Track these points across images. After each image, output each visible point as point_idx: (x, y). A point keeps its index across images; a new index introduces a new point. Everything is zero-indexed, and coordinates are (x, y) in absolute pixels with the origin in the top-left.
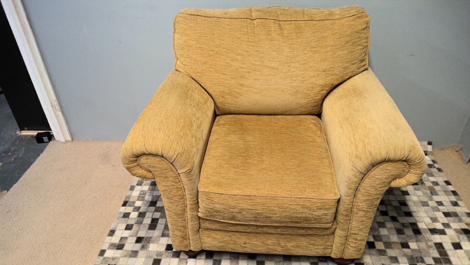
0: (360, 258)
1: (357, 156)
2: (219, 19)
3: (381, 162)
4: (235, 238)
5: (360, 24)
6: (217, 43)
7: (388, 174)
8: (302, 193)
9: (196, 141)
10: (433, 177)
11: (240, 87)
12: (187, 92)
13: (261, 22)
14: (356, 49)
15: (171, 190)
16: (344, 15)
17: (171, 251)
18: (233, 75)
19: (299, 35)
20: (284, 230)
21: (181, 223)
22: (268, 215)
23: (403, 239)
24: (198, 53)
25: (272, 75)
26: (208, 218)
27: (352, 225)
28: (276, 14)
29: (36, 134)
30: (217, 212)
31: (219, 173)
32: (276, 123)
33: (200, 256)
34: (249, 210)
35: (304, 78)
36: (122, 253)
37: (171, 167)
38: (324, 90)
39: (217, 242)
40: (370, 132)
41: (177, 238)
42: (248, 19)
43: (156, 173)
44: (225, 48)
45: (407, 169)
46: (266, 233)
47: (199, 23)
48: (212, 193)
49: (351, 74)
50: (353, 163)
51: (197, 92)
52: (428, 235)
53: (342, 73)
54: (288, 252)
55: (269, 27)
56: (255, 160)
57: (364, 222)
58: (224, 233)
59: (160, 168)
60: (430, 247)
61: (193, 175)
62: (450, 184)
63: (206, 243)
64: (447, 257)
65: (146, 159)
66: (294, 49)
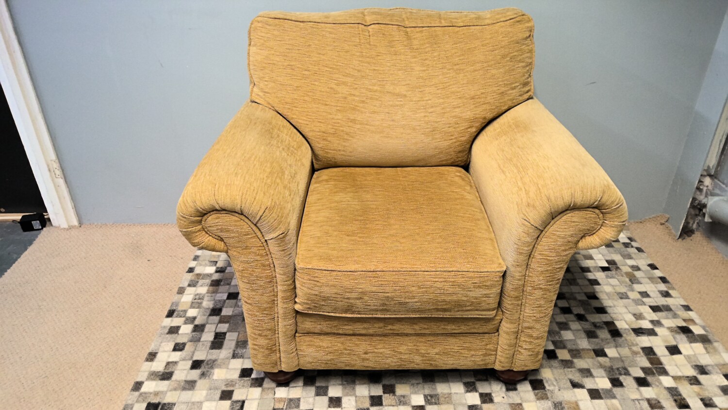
0: (537, 369)
1: (528, 204)
2: (317, 24)
3: (564, 210)
4: (350, 345)
5: (520, 32)
6: (315, 59)
7: (574, 229)
8: (451, 264)
9: (290, 195)
10: (631, 260)
11: (350, 124)
12: (271, 130)
13: (379, 29)
14: (515, 67)
15: (254, 269)
16: (497, 19)
17: (248, 378)
18: (340, 107)
19: (435, 46)
20: (425, 326)
21: (267, 323)
22: (402, 299)
23: (595, 343)
24: (287, 74)
25: (397, 106)
26: (311, 312)
27: (525, 314)
28: (400, 18)
29: (20, 217)
30: (326, 299)
31: (326, 243)
32: (405, 177)
33: (294, 382)
34: (374, 292)
35: (443, 108)
36: (170, 385)
37: (254, 231)
38: (473, 127)
39: (324, 354)
40: (545, 171)
41: (261, 350)
42: (360, 25)
43: (231, 241)
44: (326, 67)
45: (600, 220)
46: (398, 335)
47: (287, 31)
48: (318, 270)
49: (510, 104)
50: (523, 214)
51: (285, 131)
52: (632, 337)
53: (497, 101)
54: (431, 365)
55: (391, 35)
56: (378, 225)
57: (542, 307)
58: (333, 338)
59: (237, 232)
60: (635, 353)
61: (288, 243)
62: (657, 268)
63: (306, 357)
64: (661, 366)
65: (217, 218)
66: (429, 67)
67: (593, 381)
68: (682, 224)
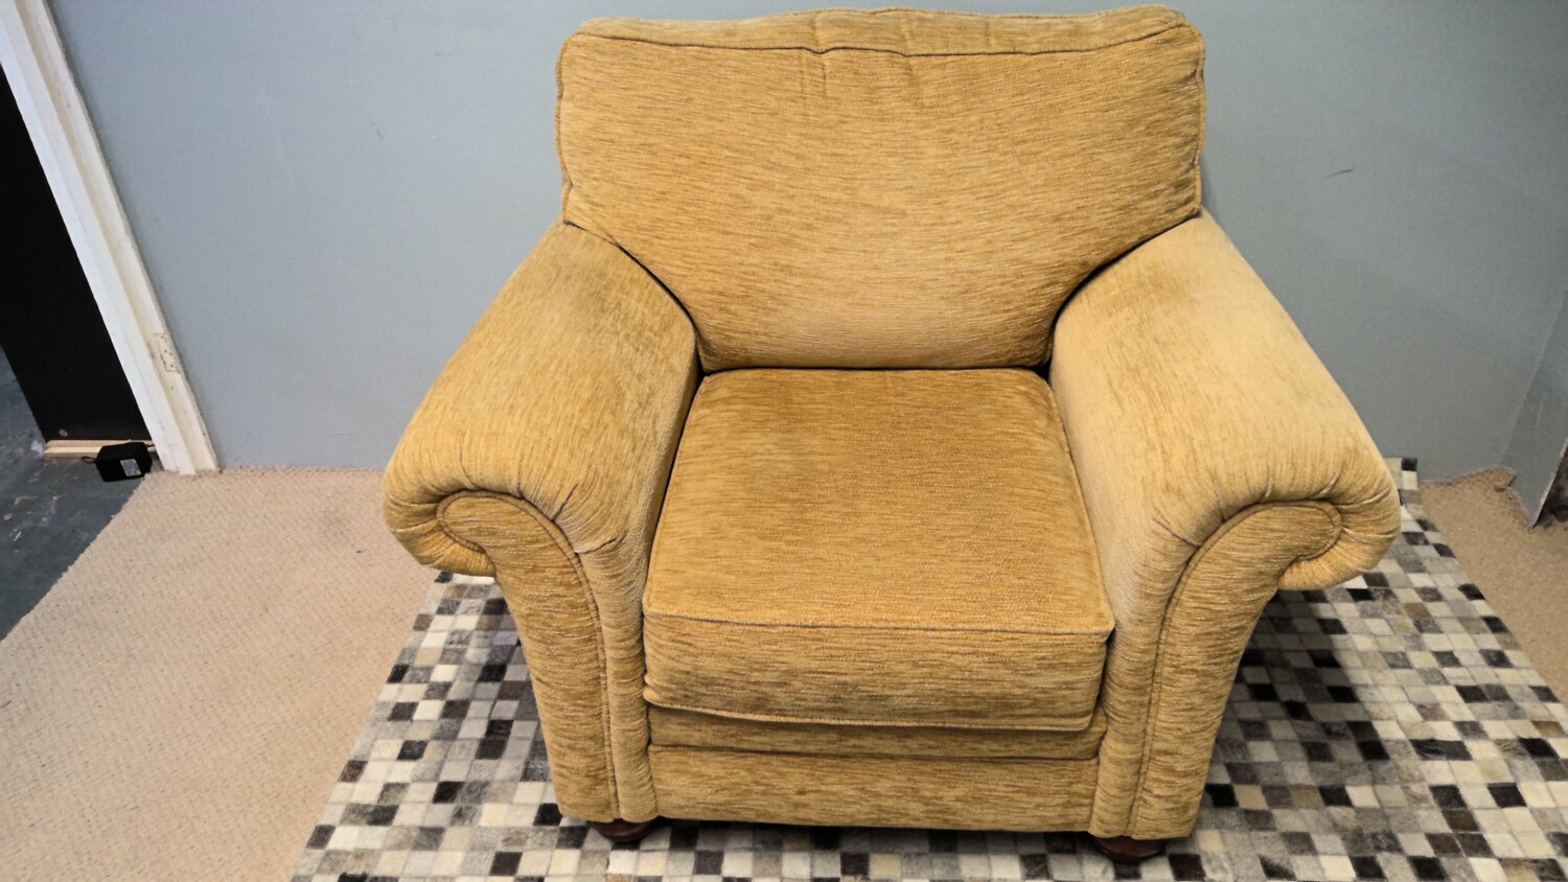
0: (1186, 835)
1: (1168, 485)
2: (706, 49)
3: (1249, 503)
4: (767, 774)
5: (1170, 65)
6: (701, 130)
7: (1271, 546)
8: (990, 614)
9: (634, 449)
10: (1421, 575)
11: (779, 275)
12: (603, 292)
13: (847, 61)
14: (1158, 147)
15: (553, 614)
16: (1118, 36)
17: (552, 828)
18: (757, 237)
19: (973, 100)
20: (932, 743)
21: (586, 724)
22: (876, 689)
23: (1325, 773)
24: (640, 164)
25: (885, 235)
26: (678, 707)
27: (1158, 724)
28: (894, 34)
29: (98, 450)
30: (709, 682)
31: (714, 555)
32: (902, 395)
33: (651, 840)
34: (814, 673)
35: (989, 242)
36: (388, 835)
37: (550, 535)
38: (1057, 283)
39: (709, 790)
40: (1210, 408)
41: (575, 778)
42: (805, 51)
43: (501, 554)
44: (727, 148)
45: (1335, 527)
46: (872, 756)
47: (640, 66)
48: (691, 619)
49: (1144, 230)
50: (1156, 509)
51: (636, 292)
52: (1411, 762)
53: (1115, 226)
54: (946, 821)
55: (872, 74)
56: (831, 512)
57: (1197, 710)
58: (729, 758)
59: (514, 536)
60: (1417, 800)
61: (624, 561)
62: (1479, 596)
63: (670, 795)
64: (1473, 833)
65: (468, 507)
66: (957, 149)
67: (1314, 864)
68: (1546, 494)
